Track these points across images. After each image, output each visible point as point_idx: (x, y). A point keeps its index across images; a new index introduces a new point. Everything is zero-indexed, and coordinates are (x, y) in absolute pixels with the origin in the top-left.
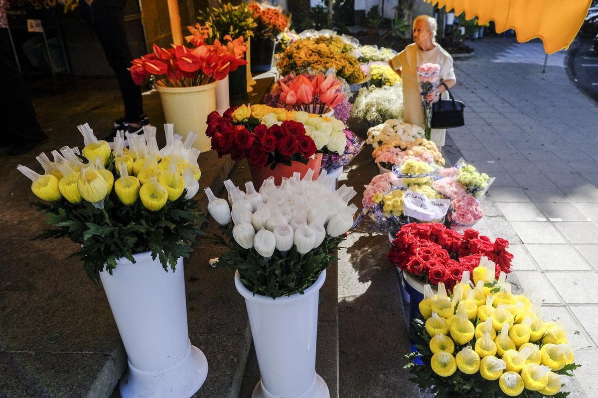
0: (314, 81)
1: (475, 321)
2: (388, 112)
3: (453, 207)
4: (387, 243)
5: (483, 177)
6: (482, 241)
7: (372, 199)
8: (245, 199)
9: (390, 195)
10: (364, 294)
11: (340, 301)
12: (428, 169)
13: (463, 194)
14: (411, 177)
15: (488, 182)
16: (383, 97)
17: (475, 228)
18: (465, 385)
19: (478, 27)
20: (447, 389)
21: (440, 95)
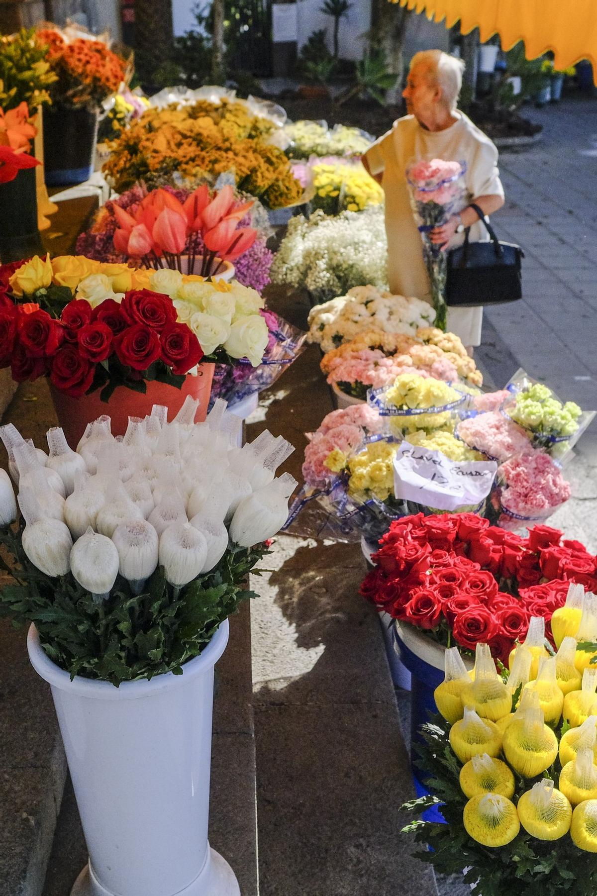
0: (190, 201)
1: (558, 725)
2: (354, 271)
3: (503, 477)
4: (359, 560)
5: (569, 411)
6: (569, 551)
7: (325, 463)
8: (46, 466)
9: (364, 454)
10: (309, 673)
11: (256, 689)
12: (446, 396)
13: (525, 450)
14: (409, 413)
15: (579, 422)
16: (343, 236)
17: (551, 523)
18: (539, 863)
19: (551, 76)
20: (499, 874)
21: (467, 231)
